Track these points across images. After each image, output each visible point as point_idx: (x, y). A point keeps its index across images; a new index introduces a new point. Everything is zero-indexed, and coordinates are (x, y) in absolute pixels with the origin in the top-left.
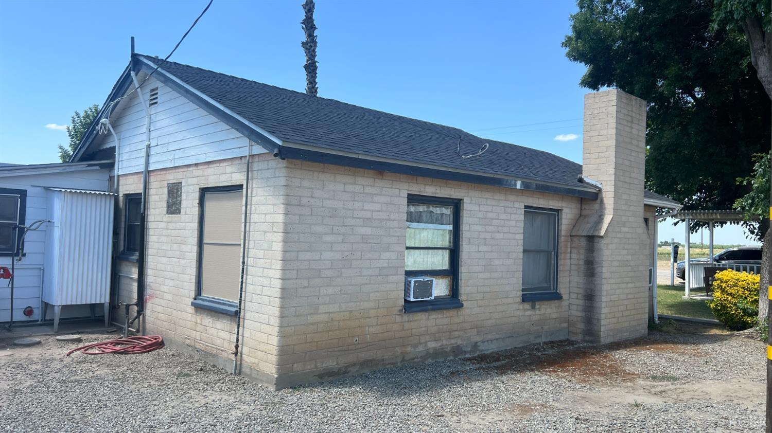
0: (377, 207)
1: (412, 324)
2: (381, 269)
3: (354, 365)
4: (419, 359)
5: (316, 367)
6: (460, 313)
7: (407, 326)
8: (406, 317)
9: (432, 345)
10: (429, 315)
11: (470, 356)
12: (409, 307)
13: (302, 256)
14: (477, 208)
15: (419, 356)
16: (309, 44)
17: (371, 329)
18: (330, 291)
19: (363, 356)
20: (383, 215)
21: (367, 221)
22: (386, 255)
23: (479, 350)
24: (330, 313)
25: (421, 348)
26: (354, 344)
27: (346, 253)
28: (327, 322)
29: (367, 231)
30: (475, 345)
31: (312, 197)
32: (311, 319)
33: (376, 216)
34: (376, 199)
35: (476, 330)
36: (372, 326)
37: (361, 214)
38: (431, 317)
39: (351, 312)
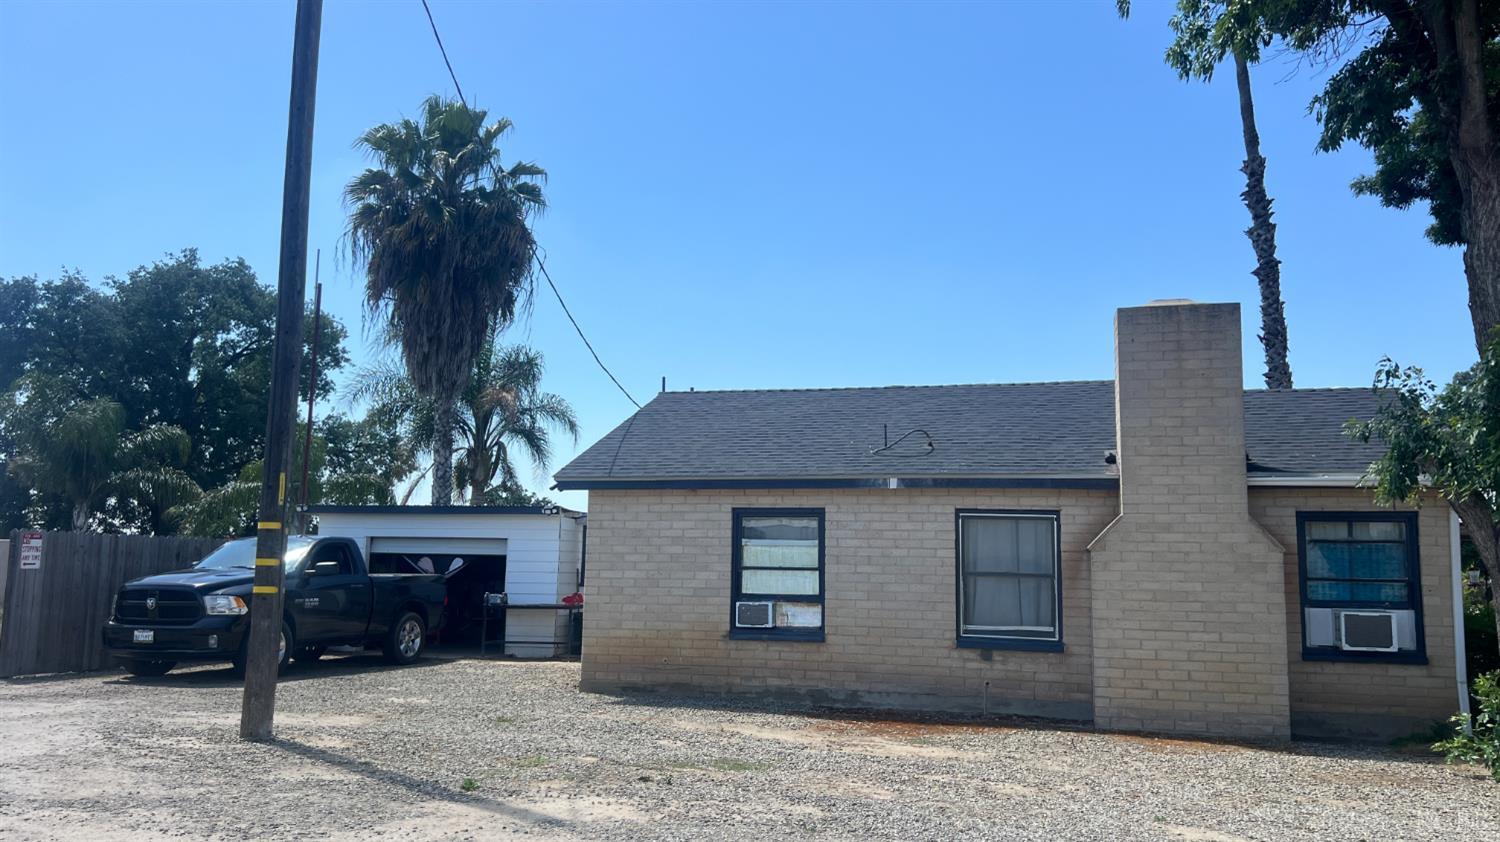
0: (690, 524)
1: (741, 652)
2: (695, 589)
3: (663, 685)
4: (754, 696)
5: (619, 678)
6: (822, 649)
7: (733, 654)
8: (732, 644)
9: (774, 682)
10: (768, 646)
11: (843, 707)
12: (735, 633)
13: (604, 574)
14: (852, 517)
15: (753, 691)
16: (1255, 233)
17: (684, 652)
18: (634, 608)
19: (674, 678)
20: (697, 533)
21: (675, 540)
22: (703, 575)
23: (860, 702)
24: (634, 629)
25: (756, 683)
26: (662, 664)
27: (652, 573)
28: (631, 638)
29: (678, 549)
30: (854, 694)
31: (613, 520)
32: (613, 633)
33: (688, 534)
34: (687, 517)
35: (854, 674)
36: (685, 648)
37: (668, 533)
38: (771, 648)
39: (659, 631)
